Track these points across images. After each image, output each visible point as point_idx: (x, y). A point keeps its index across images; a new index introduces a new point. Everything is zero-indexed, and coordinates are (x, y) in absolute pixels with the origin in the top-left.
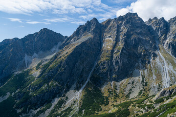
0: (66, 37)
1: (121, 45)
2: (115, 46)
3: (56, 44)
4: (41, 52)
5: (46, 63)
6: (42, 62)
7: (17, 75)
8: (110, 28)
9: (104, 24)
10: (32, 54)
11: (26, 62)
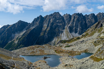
0: (30, 23)
1: (49, 28)
2: (46, 29)
3: (25, 27)
4: (18, 32)
5: (20, 37)
6: (19, 36)
7: (9, 43)
8: (47, 20)
9: (45, 18)
10: (15, 33)
11: (13, 37)
